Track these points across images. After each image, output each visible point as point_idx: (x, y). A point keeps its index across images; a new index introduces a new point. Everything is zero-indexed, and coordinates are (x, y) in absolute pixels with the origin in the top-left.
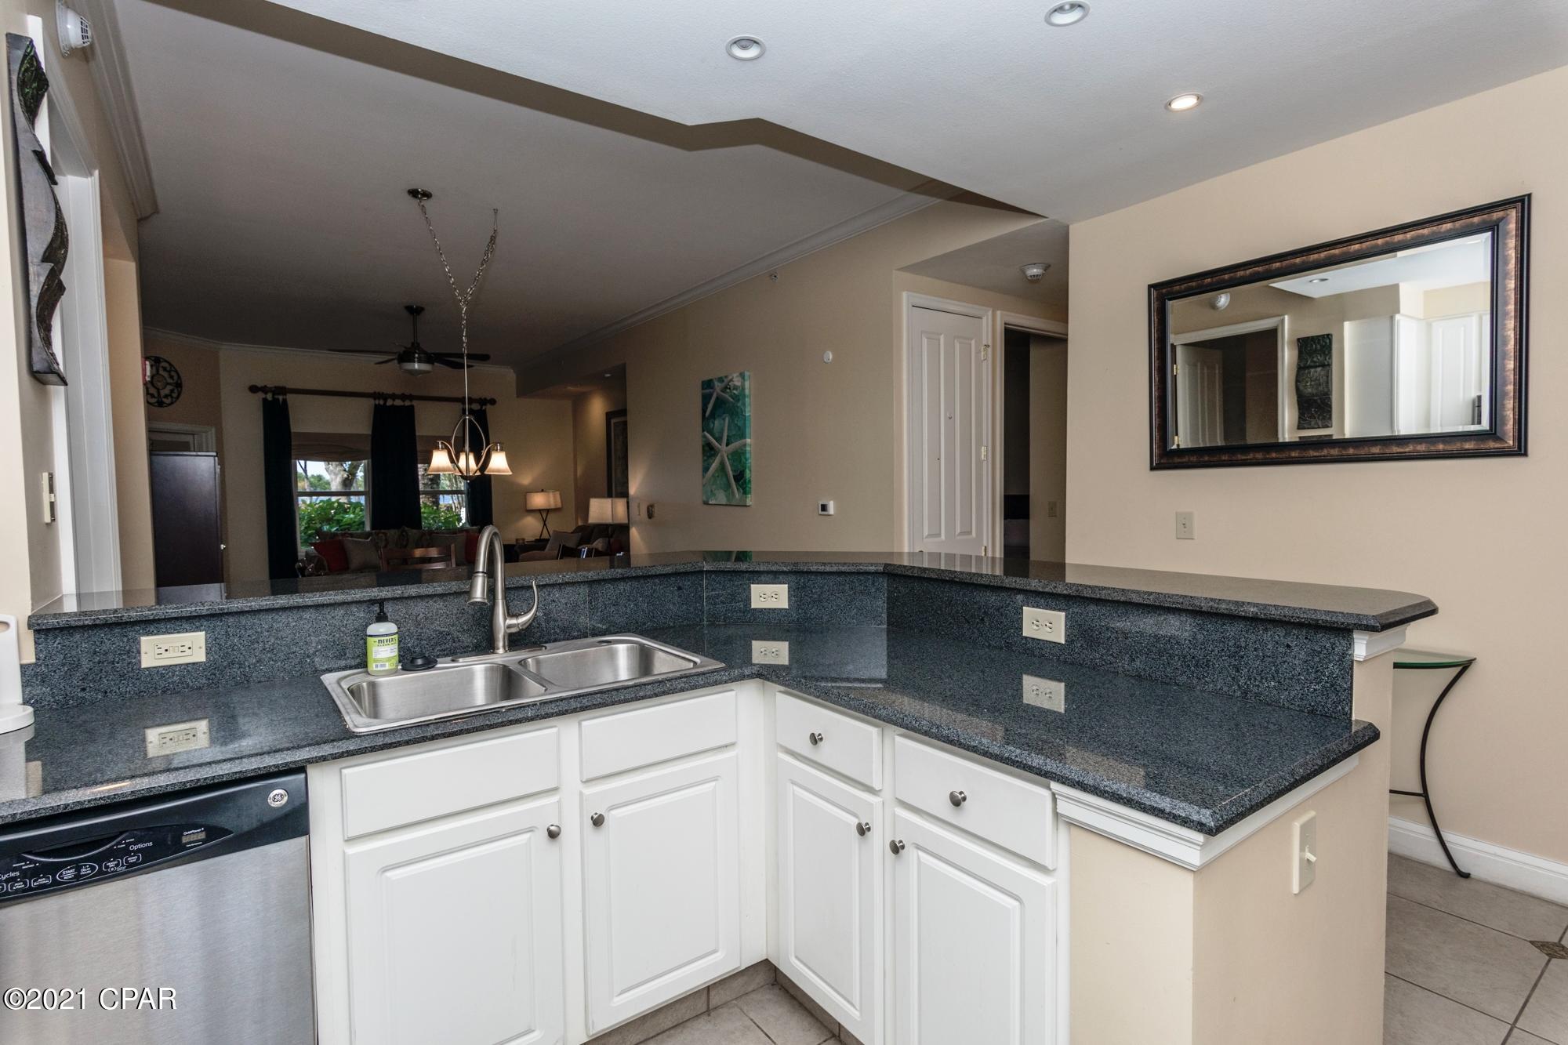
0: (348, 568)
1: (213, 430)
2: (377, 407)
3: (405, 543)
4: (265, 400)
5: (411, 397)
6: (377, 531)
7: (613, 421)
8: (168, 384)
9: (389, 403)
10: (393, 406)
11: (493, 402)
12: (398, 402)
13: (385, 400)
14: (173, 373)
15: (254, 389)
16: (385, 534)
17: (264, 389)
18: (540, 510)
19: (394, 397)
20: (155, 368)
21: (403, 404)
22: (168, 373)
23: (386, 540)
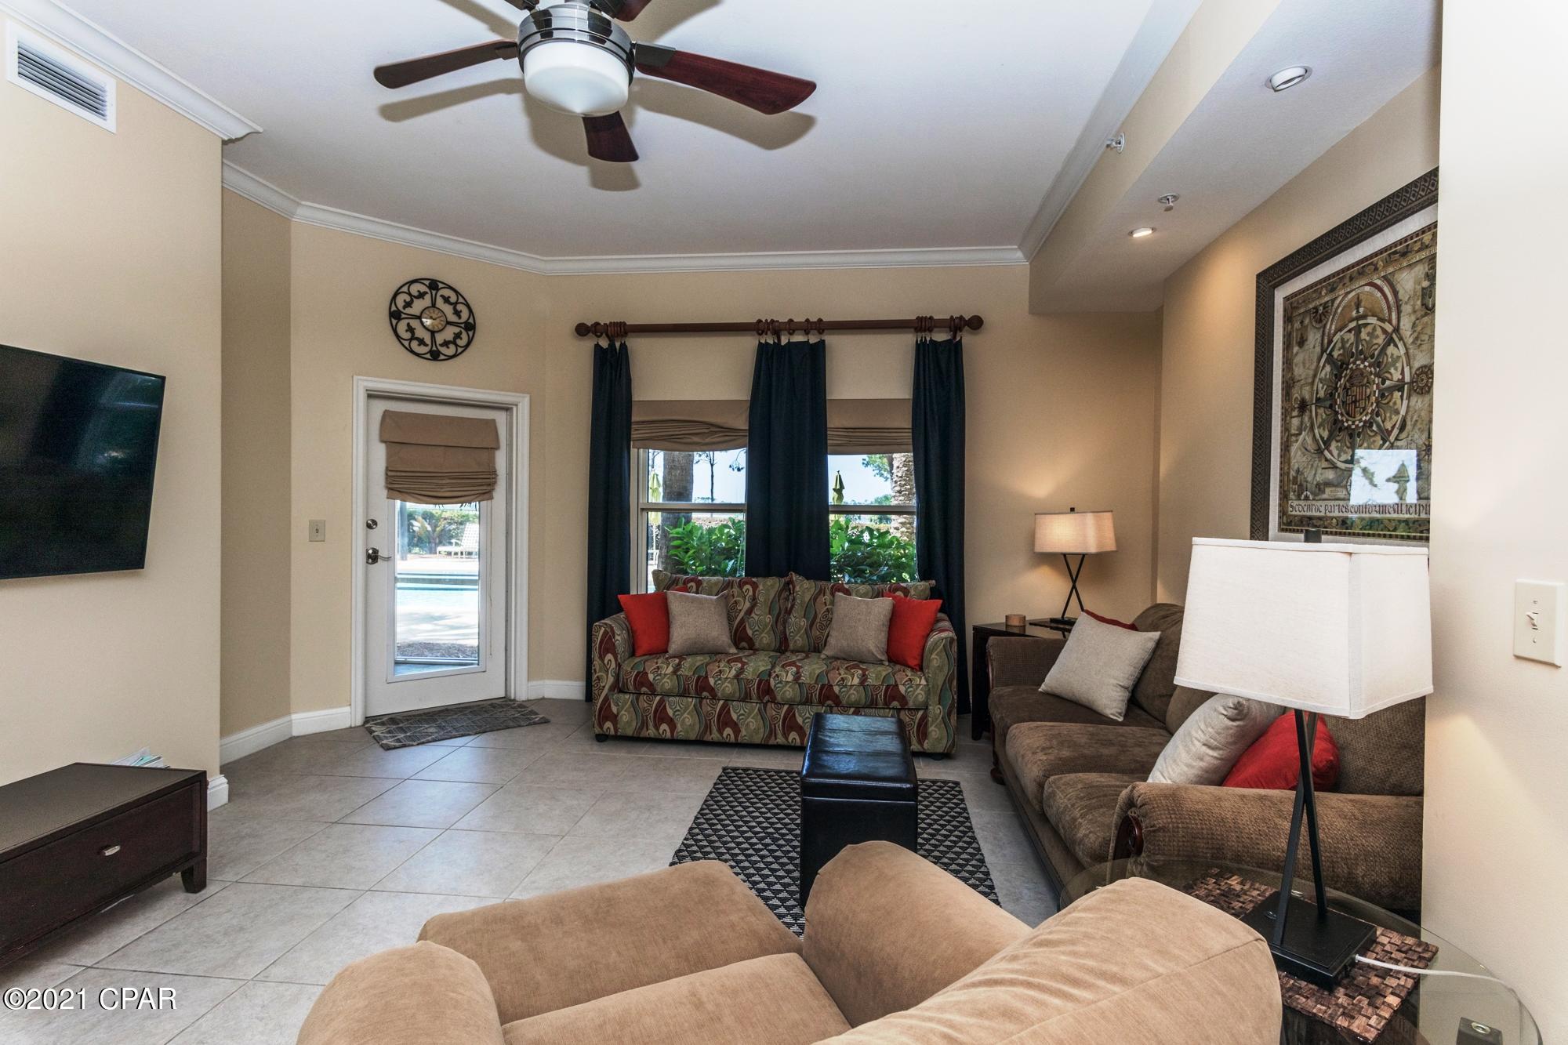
0: (666, 651)
1: (527, 400)
2: (762, 348)
3: (787, 605)
4: (597, 346)
5: (821, 326)
7: (1280, 295)
8: (449, 323)
9: (785, 340)
10: (790, 345)
11: (976, 323)
12: (798, 338)
13: (777, 333)
14: (460, 307)
15: (582, 330)
17: (595, 329)
18: (1065, 555)
19: (791, 327)
20: (428, 297)
21: (806, 340)
22: (452, 307)
23: (754, 598)
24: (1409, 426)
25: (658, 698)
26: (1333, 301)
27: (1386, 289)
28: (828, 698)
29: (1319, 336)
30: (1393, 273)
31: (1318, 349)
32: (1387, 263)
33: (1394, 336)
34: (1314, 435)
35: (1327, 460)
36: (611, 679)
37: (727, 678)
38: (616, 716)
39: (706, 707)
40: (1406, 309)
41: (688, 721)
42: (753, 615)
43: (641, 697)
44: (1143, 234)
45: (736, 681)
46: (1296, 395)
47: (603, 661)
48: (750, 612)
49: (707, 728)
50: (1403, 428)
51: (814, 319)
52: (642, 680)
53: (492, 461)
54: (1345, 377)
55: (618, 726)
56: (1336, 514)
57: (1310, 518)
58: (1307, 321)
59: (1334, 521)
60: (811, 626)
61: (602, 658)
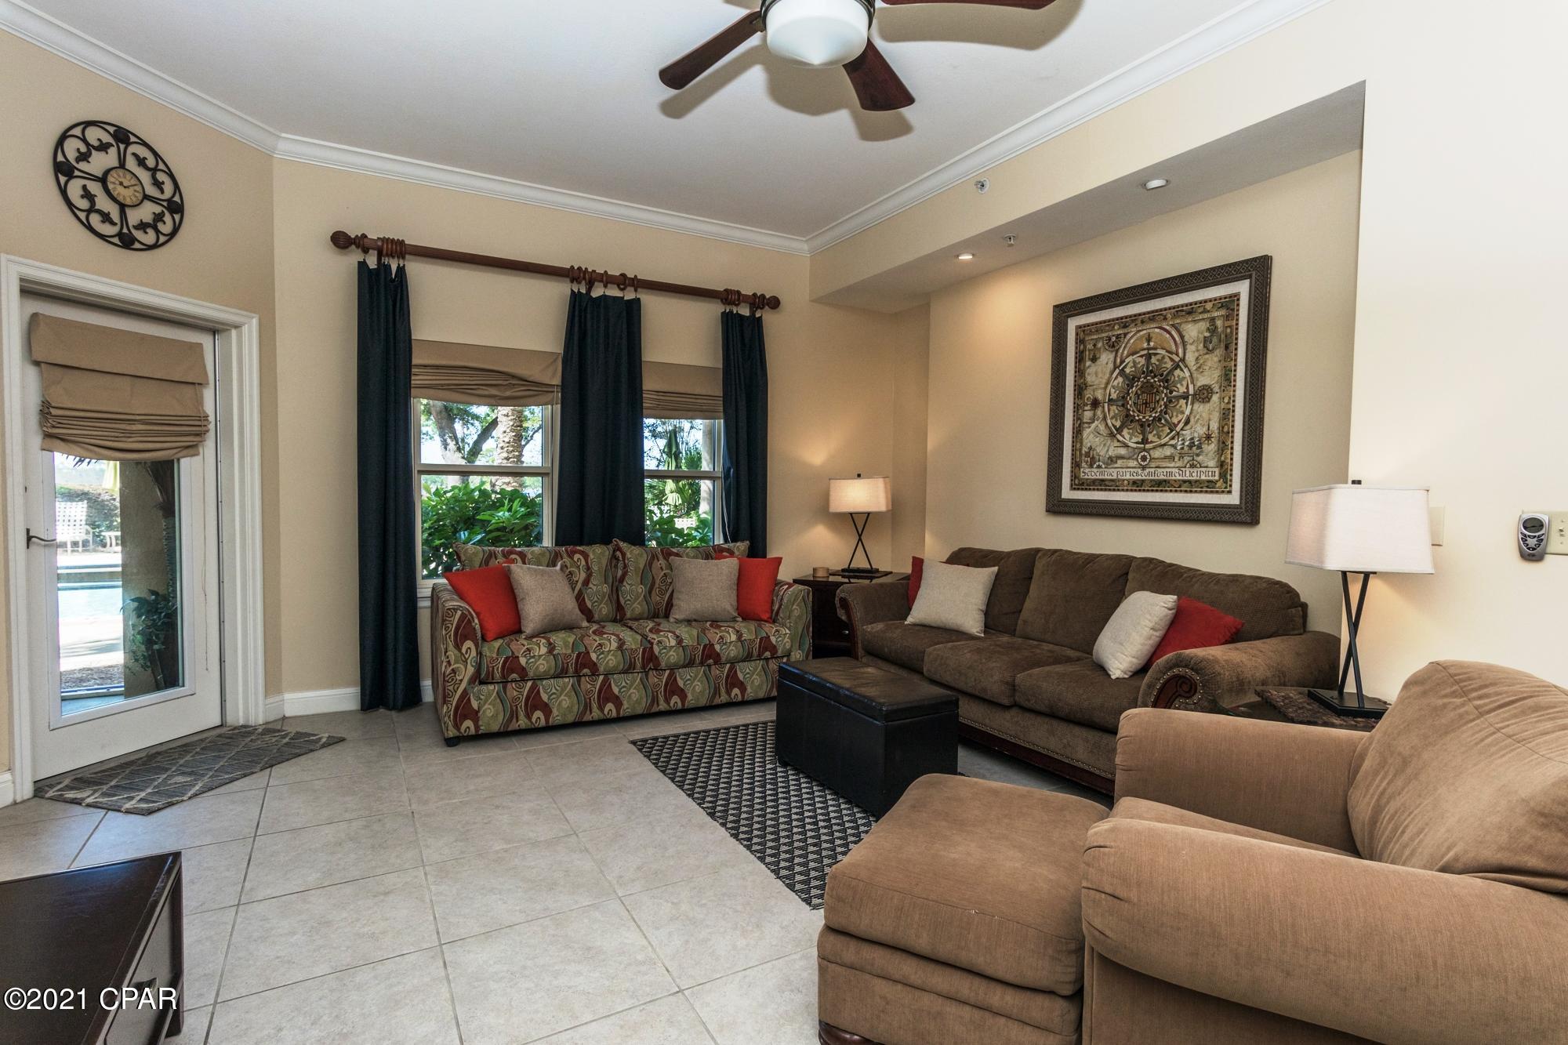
0: (520, 631)
1: (255, 322)
2: (575, 296)
3: (620, 573)
4: (362, 265)
5: (638, 284)
6: (570, 548)
7: (1073, 324)
8: (146, 197)
9: (597, 292)
10: (604, 297)
11: (774, 303)
12: (613, 292)
13: (590, 285)
14: (161, 176)
15: (341, 241)
16: (586, 556)
17: (360, 243)
18: (851, 514)
19: (606, 279)
20: (113, 151)
21: (622, 296)
22: (149, 173)
23: (588, 568)
24: (1192, 420)
25: (529, 684)
26: (1125, 335)
27: (1174, 333)
28: (709, 657)
29: (1112, 356)
30: (1180, 324)
31: (1111, 366)
32: (1175, 316)
33: (1180, 364)
34: (1107, 424)
35: (1118, 441)
36: (471, 670)
37: (610, 651)
38: (477, 712)
39: (586, 684)
40: (1191, 348)
41: (565, 704)
42: (591, 585)
43: (509, 684)
44: (966, 257)
45: (620, 652)
46: (1088, 394)
47: (460, 650)
48: (586, 582)
49: (588, 707)
50: (1187, 422)
51: (630, 275)
52: (512, 666)
53: (199, 401)
54: (1136, 386)
55: (480, 723)
56: (1128, 477)
57: (1103, 480)
58: (1100, 345)
59: (1126, 482)
60: (650, 592)
61: (458, 647)
